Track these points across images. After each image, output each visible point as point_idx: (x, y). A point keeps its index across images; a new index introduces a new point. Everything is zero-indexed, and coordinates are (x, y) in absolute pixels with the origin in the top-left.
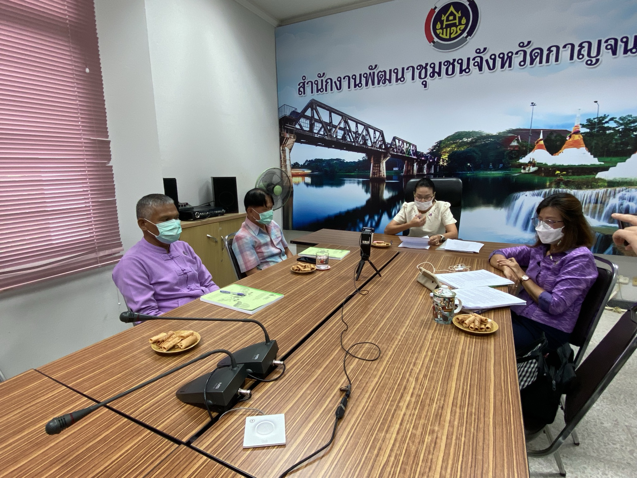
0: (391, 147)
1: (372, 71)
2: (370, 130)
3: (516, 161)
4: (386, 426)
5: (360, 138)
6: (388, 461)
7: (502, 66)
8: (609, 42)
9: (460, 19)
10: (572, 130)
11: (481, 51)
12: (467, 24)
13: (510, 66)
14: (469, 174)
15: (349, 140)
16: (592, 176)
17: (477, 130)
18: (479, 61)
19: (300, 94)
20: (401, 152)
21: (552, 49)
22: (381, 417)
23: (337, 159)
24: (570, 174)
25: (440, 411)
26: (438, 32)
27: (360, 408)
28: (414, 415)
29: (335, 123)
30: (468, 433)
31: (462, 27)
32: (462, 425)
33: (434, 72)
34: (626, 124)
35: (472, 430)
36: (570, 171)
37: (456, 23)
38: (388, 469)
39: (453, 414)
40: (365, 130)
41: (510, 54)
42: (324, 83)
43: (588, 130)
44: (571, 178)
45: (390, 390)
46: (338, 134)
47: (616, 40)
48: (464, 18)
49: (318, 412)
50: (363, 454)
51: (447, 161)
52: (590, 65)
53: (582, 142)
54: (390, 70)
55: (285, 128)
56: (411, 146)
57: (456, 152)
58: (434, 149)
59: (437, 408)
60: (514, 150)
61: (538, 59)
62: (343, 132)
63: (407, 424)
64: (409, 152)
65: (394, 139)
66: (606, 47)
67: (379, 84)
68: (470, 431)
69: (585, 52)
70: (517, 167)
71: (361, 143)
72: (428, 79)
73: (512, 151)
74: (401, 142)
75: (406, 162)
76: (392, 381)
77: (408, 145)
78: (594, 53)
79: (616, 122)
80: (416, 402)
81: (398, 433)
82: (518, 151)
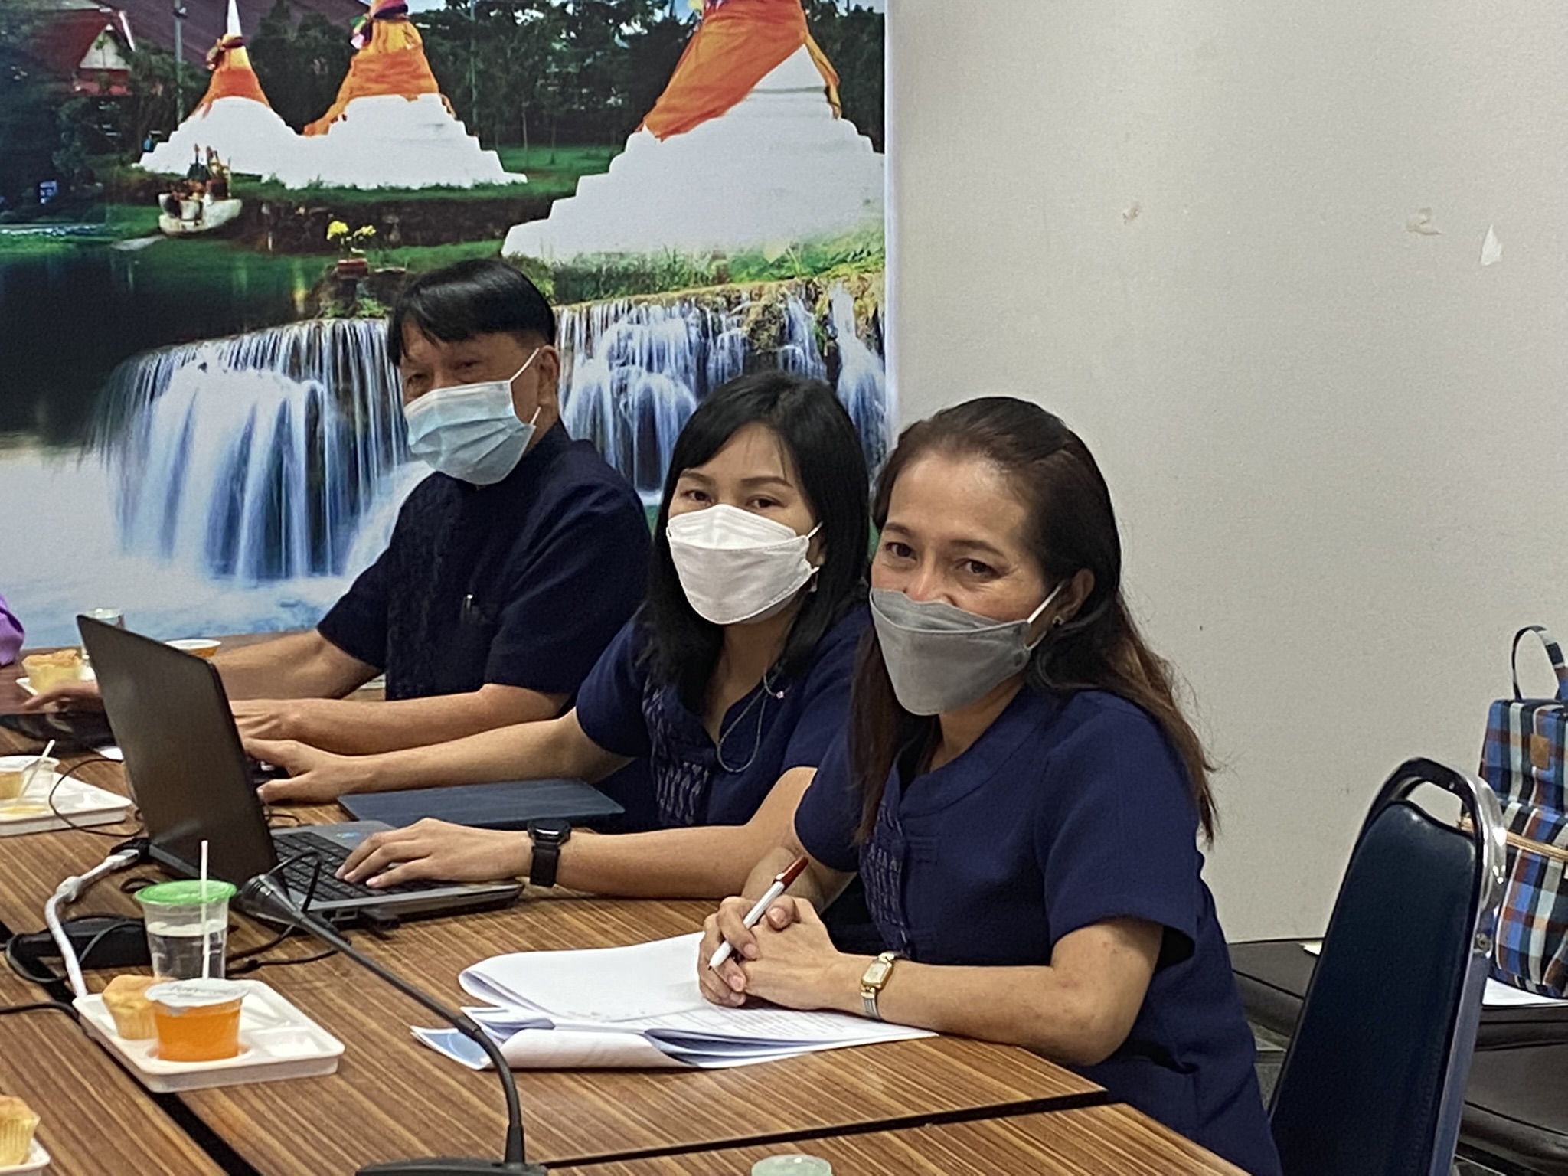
3: (123, 164)
16: (488, 245)
24: (392, 237)
44: (406, 258)
53: (426, 68)
60: (109, 99)
70: (134, 201)
73: (95, 101)
82: (131, 104)
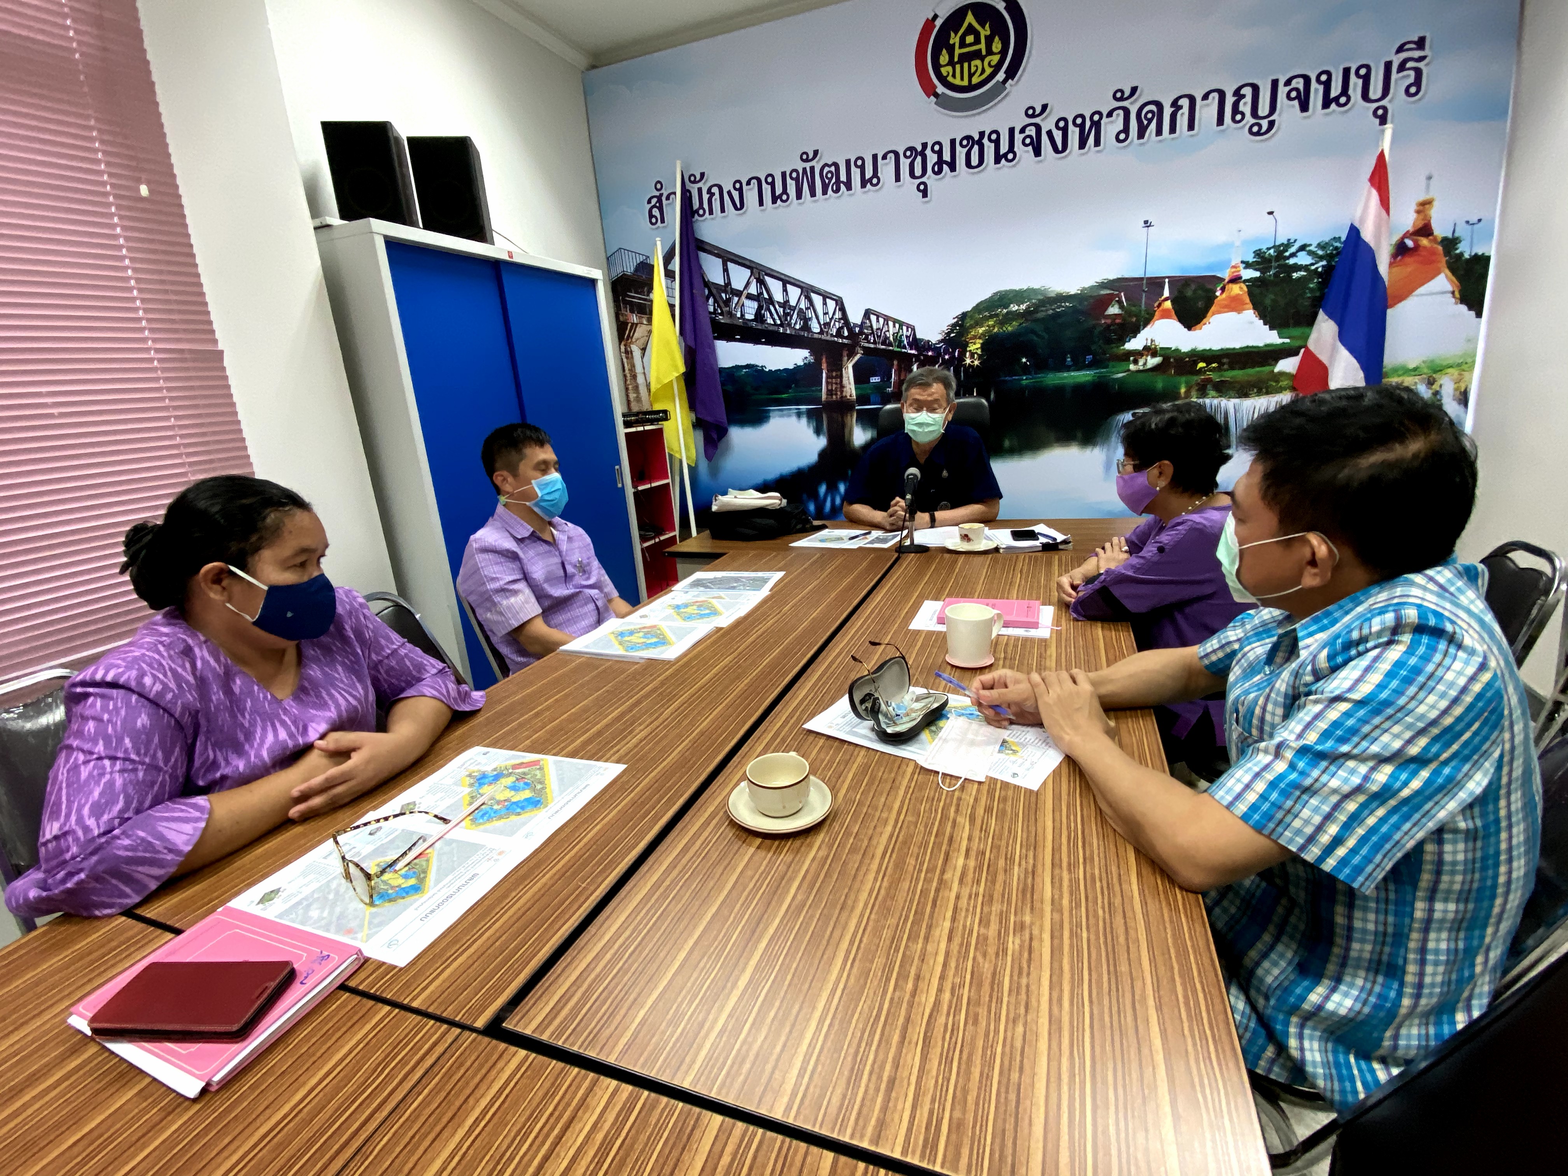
0: (861, 332)
1: (808, 165)
2: (814, 296)
3: (1118, 347)
4: (924, 926)
5: (795, 316)
6: (937, 1003)
7: (1082, 145)
8: (1294, 84)
9: (989, 40)
10: (1226, 275)
11: (1038, 112)
12: (1004, 53)
13: (1097, 143)
14: (1025, 380)
15: (770, 321)
16: (1267, 369)
17: (1036, 287)
18: (1033, 134)
19: (652, 224)
20: (883, 343)
21: (1180, 102)
22: (909, 909)
23: (748, 366)
24: (1226, 367)
25: (1030, 880)
26: (944, 71)
27: (864, 896)
28: (977, 895)
29: (738, 284)
30: (1092, 921)
31: (995, 59)
32: (1078, 905)
33: (940, 162)
34: (1329, 257)
35: (1100, 912)
36: (1225, 360)
37: (980, 50)
38: (942, 1020)
39: (1057, 885)
40: (803, 298)
41: (1096, 118)
42: (706, 197)
43: (1257, 274)
44: (1230, 375)
45: (920, 848)
46: (747, 310)
47: (1307, 79)
48: (997, 38)
49: (775, 917)
50: (885, 992)
51: (980, 357)
52: (1258, 134)
53: (1248, 300)
54: (848, 162)
55: (626, 303)
56: (905, 328)
57: (996, 334)
58: (952, 331)
59: (1022, 876)
60: (1114, 325)
61: (1153, 125)
62: (755, 305)
63: (966, 917)
64: (901, 341)
65: (868, 313)
66: (1288, 96)
67: (825, 192)
68: (1096, 916)
69: (1245, 106)
70: (1121, 360)
71: (798, 327)
72: (930, 179)
73: (1109, 326)
74: (881, 320)
75: (895, 363)
76: (922, 829)
77: (897, 325)
78: (1263, 109)
79: (1311, 253)
80: (979, 867)
81: (950, 939)
82: (1122, 326)
